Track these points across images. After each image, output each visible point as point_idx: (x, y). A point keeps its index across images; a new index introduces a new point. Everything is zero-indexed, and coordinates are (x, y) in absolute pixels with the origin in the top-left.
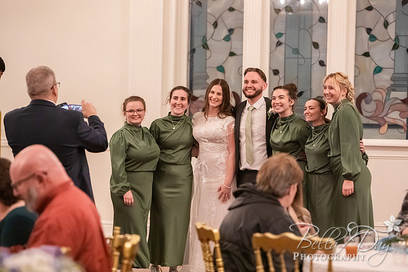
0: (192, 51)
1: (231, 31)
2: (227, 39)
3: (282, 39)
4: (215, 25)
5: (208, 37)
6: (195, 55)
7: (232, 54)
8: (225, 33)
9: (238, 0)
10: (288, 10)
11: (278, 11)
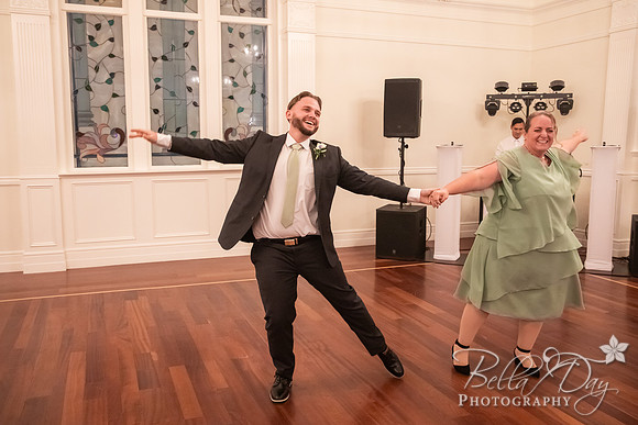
0: (75, 92)
1: (112, 75)
2: (109, 82)
3: (160, 84)
4: (97, 69)
5: (91, 80)
6: (78, 95)
7: (115, 95)
8: (107, 76)
9: (117, 47)
10: (164, 58)
11: (155, 59)
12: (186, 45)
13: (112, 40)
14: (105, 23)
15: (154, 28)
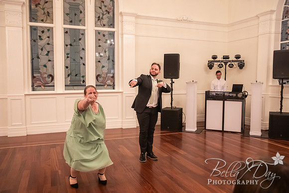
0: (32, 59)
1: (48, 52)
2: (47, 55)
3: (69, 56)
4: (42, 50)
5: (39, 54)
6: (34, 60)
7: (49, 61)
8: (46, 53)
9: (51, 40)
10: (71, 45)
11: (67, 45)
12: (80, 39)
13: (49, 37)
14: (46, 30)
15: (67, 32)
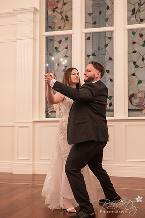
1: (66, 67)
2: (64, 71)
4: (58, 64)
5: (55, 70)
8: (63, 68)
9: (69, 52)
10: (94, 55)
11: (89, 56)
12: (106, 46)
13: (66, 48)
14: (63, 40)
15: (89, 38)
